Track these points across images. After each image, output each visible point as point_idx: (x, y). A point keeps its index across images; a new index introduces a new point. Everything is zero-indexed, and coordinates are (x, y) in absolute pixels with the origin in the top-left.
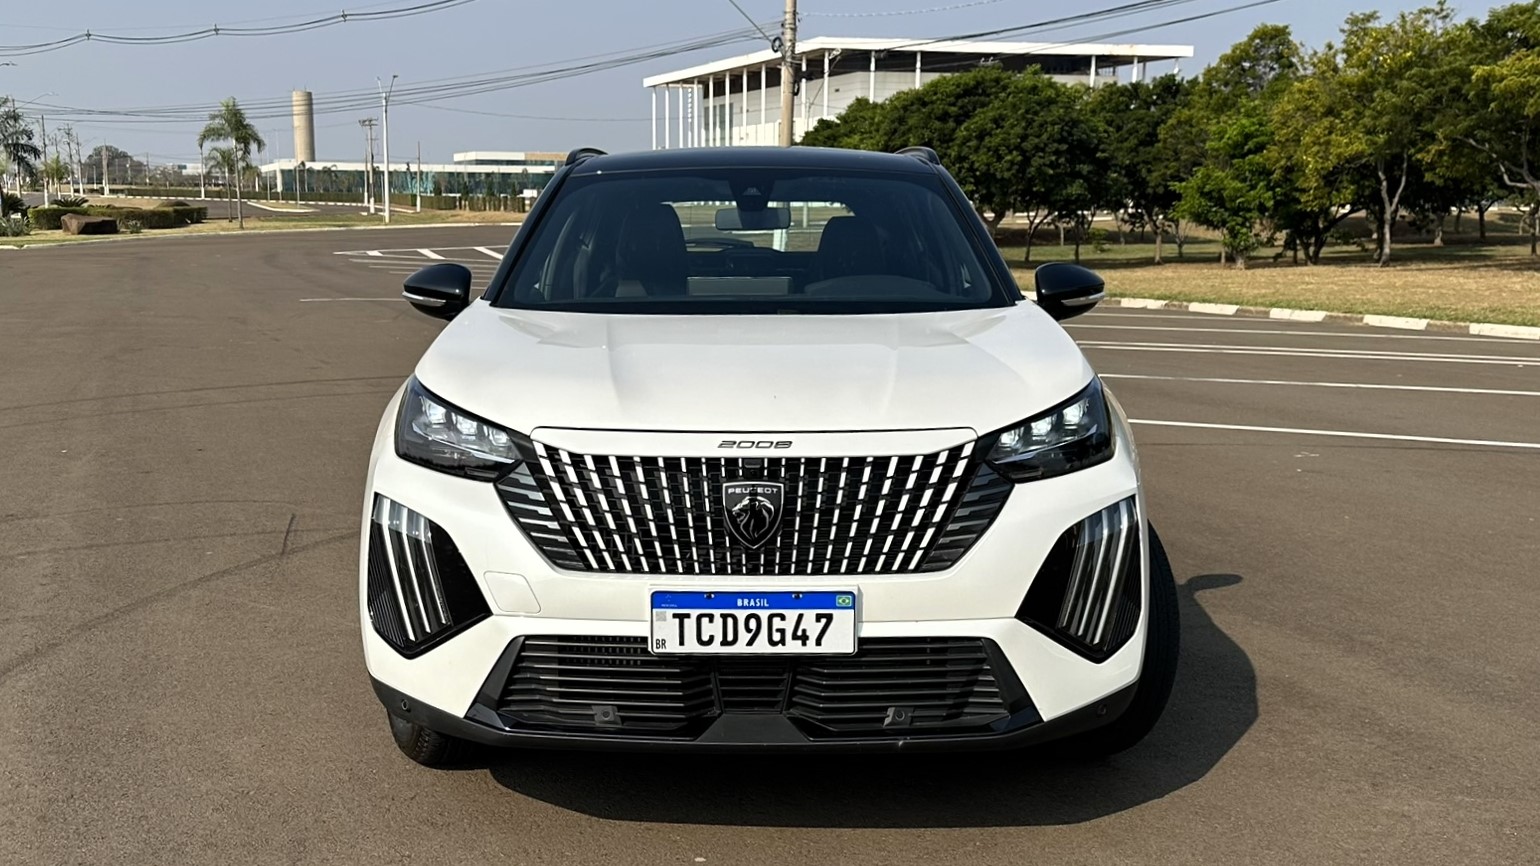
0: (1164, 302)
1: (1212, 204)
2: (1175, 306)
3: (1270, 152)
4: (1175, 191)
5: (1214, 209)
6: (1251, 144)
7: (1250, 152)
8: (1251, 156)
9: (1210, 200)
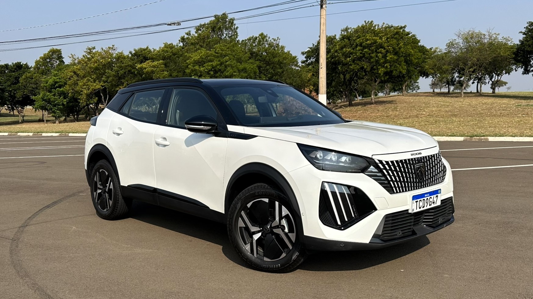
0: (59, 134)
1: (47, 103)
2: (63, 135)
3: (66, 87)
4: (33, 99)
5: (48, 105)
6: (57, 85)
7: (57, 87)
8: (58, 89)
9: (46, 102)
